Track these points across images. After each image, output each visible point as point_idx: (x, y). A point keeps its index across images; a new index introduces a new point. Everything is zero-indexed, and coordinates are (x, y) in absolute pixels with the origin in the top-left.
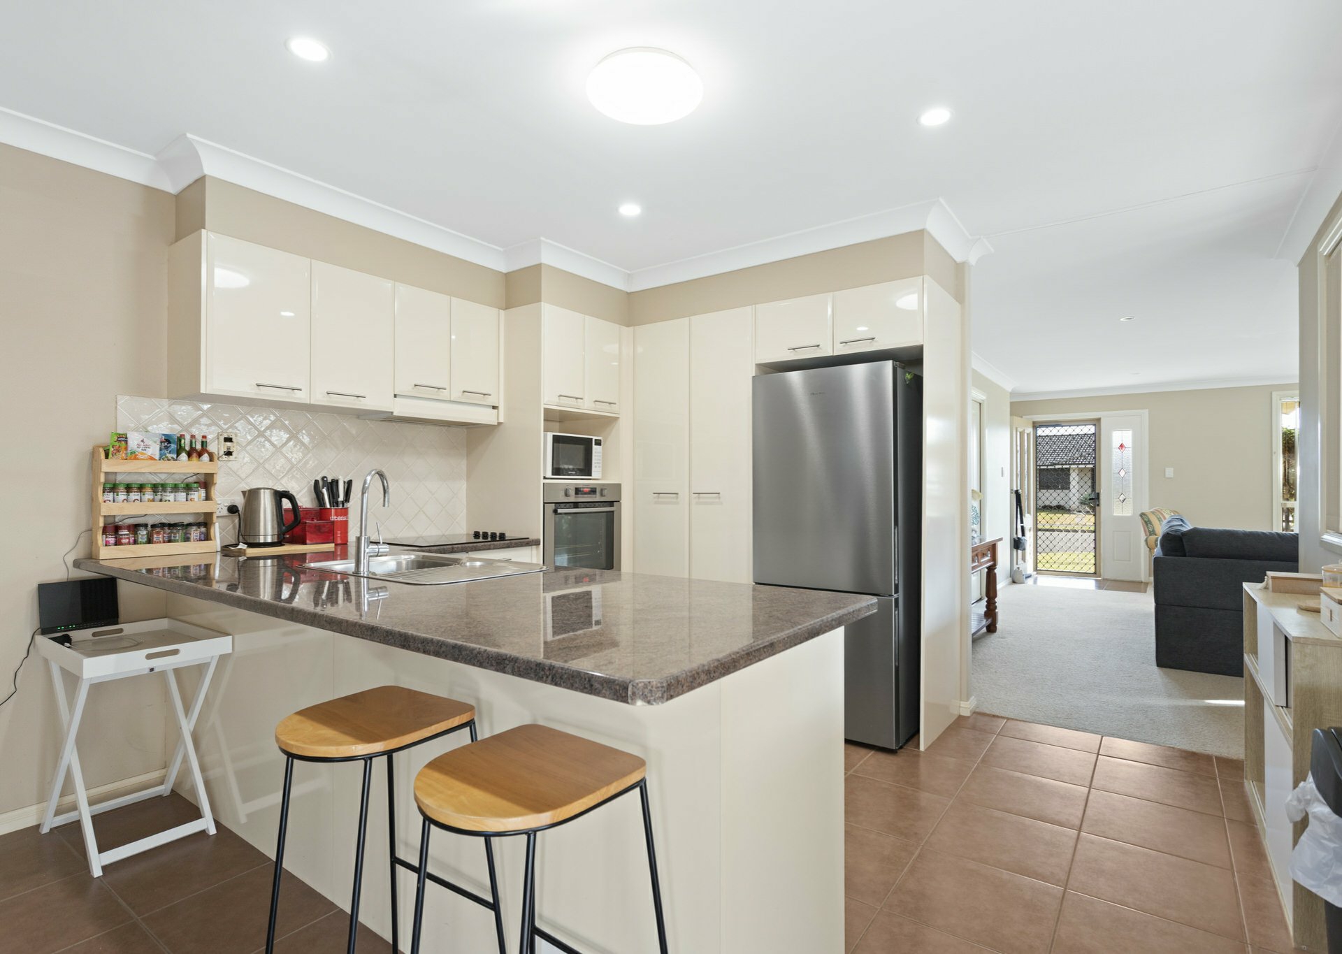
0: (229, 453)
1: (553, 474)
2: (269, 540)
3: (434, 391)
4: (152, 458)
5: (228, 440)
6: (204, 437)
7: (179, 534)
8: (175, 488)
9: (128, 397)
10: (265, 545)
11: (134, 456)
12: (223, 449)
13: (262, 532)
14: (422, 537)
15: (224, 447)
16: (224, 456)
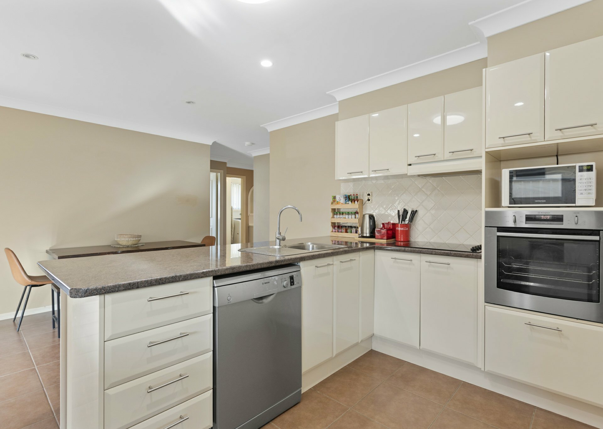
0: (369, 200)
1: (510, 204)
2: (368, 235)
3: (432, 157)
4: (342, 204)
5: (369, 195)
6: (357, 195)
7: (344, 230)
8: (348, 214)
9: (343, 183)
10: (366, 237)
11: (338, 203)
12: (367, 199)
13: (365, 232)
14: (446, 243)
15: (366, 198)
16: (367, 201)
